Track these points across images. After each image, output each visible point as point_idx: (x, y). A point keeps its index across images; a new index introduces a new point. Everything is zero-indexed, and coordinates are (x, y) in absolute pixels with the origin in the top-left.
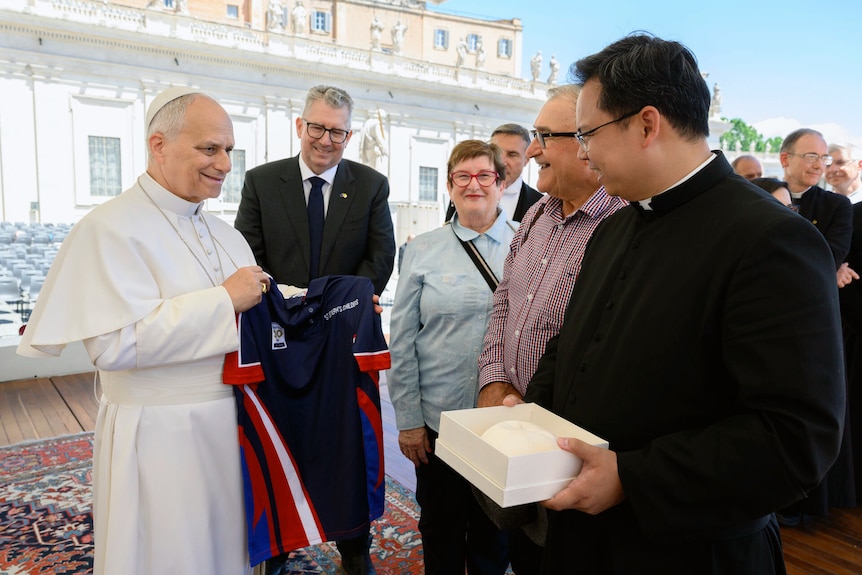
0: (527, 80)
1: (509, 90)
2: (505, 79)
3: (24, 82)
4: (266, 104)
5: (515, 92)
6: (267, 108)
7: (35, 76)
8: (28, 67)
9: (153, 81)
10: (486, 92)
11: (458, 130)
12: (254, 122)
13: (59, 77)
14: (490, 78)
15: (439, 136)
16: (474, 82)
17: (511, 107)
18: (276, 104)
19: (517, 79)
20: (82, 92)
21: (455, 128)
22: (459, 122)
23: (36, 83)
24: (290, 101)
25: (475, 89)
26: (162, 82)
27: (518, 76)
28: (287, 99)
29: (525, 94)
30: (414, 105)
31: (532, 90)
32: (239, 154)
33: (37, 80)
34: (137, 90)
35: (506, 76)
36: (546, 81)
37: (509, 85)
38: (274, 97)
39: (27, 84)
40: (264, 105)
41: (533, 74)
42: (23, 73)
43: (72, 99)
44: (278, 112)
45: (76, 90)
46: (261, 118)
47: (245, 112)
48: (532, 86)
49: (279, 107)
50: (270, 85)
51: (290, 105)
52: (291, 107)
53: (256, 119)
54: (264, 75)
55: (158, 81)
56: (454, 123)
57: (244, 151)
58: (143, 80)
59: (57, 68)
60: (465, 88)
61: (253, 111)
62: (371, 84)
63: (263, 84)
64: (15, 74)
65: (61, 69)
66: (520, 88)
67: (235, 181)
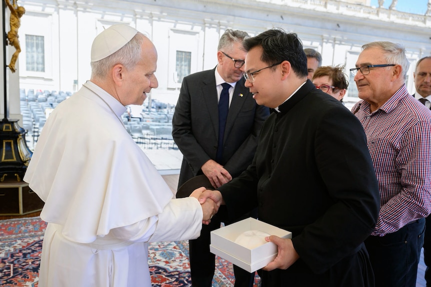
0: (374, 7)
1: (361, 14)
2: (359, 7)
3: (73, 12)
4: (205, 24)
5: (366, 15)
6: (205, 27)
7: (78, 9)
8: (75, 3)
9: (141, 11)
10: (345, 15)
11: (325, 40)
12: (197, 35)
13: (91, 9)
14: (349, 6)
15: (311, 44)
16: (338, 9)
17: (362, 25)
18: (211, 24)
19: (367, 7)
20: (102, 18)
21: (323, 39)
22: (326, 35)
23: (79, 13)
24: (219, 22)
25: (338, 14)
26: (146, 11)
27: (368, 4)
28: (217, 21)
29: (373, 17)
30: (296, 24)
31: (377, 14)
32: (188, 54)
33: (80, 11)
34: (132, 16)
35: (360, 5)
36: (388, 8)
37: (362, 11)
38: (210, 20)
39: (74, 13)
40: (204, 24)
41: (379, 3)
42: (72, 6)
43: (97, 22)
44: (212, 29)
45: (99, 17)
46: (202, 33)
47: (192, 29)
48: (378, 12)
49: (213, 26)
50: (208, 12)
51: (219, 24)
52: (220, 25)
53: (198, 33)
54: (205, 6)
55: (144, 10)
56: (322, 36)
57: (190, 53)
58: (136, 10)
59: (90, 4)
60: (331, 13)
61: (197, 28)
62: (270, 11)
63: (204, 12)
64: (69, 7)
65: (92, 4)
66: (369, 13)
67: (185, 70)
